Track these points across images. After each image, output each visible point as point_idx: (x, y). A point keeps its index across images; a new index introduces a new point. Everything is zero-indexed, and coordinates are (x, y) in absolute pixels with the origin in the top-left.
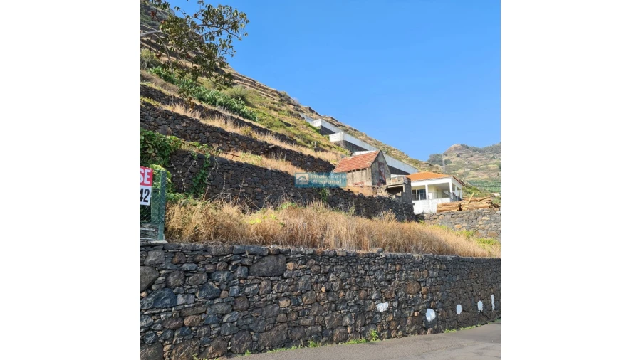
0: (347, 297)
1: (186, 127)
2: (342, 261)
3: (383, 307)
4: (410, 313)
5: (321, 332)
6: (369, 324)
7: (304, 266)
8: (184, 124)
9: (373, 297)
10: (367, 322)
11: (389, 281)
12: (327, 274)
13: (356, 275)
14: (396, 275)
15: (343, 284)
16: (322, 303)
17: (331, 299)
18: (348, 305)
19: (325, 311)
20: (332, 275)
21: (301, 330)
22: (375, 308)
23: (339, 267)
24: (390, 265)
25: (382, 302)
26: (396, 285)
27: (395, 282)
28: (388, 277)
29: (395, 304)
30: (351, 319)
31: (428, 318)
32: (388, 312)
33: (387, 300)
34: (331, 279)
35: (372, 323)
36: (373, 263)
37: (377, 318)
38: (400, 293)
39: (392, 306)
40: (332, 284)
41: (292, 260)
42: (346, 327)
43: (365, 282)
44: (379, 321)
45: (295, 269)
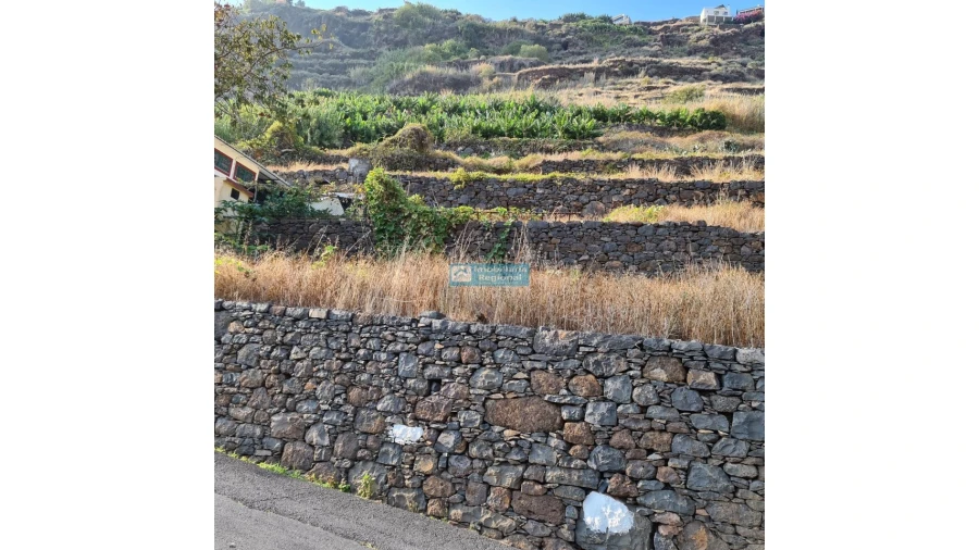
0: (318, 392)
1: (631, 195)
2: (317, 327)
3: (405, 433)
4: (500, 476)
5: (260, 439)
6: (362, 459)
7: (251, 329)
8: (627, 192)
9: (379, 407)
10: (360, 454)
11: (435, 383)
12: (287, 347)
13: (343, 356)
14: (457, 371)
15: (315, 369)
16: (271, 391)
17: (286, 388)
18: (319, 408)
19: (273, 405)
20: (295, 349)
21: (230, 423)
22: (383, 431)
23: (310, 337)
24: (438, 346)
25: (404, 423)
26: (452, 393)
27: (453, 389)
28: (431, 371)
29: (448, 440)
30: (321, 435)
31: (588, 519)
32: (417, 449)
33: (417, 421)
34: (293, 356)
35: (374, 460)
36: (390, 338)
37: (386, 453)
38: (463, 416)
39: (435, 442)
40: (294, 365)
41: (236, 319)
42: (312, 446)
43: (364, 371)
44: (394, 462)
45: (237, 332)
